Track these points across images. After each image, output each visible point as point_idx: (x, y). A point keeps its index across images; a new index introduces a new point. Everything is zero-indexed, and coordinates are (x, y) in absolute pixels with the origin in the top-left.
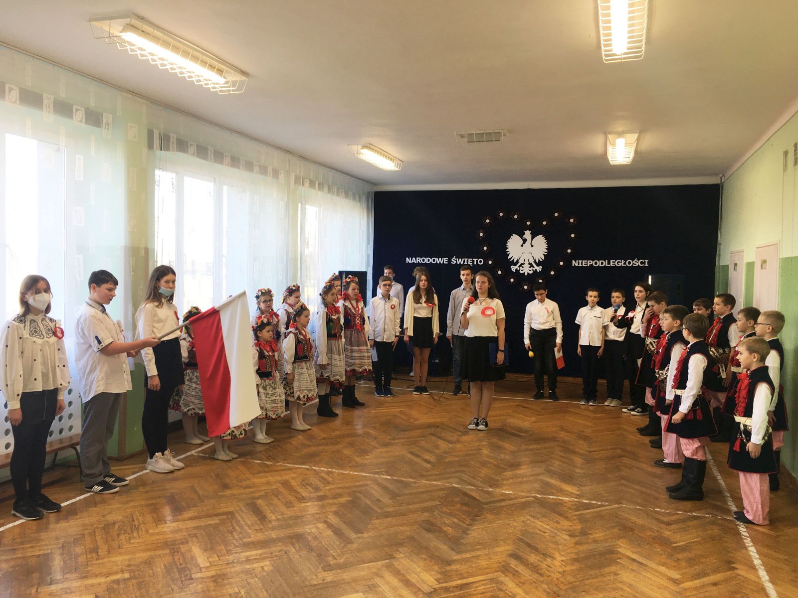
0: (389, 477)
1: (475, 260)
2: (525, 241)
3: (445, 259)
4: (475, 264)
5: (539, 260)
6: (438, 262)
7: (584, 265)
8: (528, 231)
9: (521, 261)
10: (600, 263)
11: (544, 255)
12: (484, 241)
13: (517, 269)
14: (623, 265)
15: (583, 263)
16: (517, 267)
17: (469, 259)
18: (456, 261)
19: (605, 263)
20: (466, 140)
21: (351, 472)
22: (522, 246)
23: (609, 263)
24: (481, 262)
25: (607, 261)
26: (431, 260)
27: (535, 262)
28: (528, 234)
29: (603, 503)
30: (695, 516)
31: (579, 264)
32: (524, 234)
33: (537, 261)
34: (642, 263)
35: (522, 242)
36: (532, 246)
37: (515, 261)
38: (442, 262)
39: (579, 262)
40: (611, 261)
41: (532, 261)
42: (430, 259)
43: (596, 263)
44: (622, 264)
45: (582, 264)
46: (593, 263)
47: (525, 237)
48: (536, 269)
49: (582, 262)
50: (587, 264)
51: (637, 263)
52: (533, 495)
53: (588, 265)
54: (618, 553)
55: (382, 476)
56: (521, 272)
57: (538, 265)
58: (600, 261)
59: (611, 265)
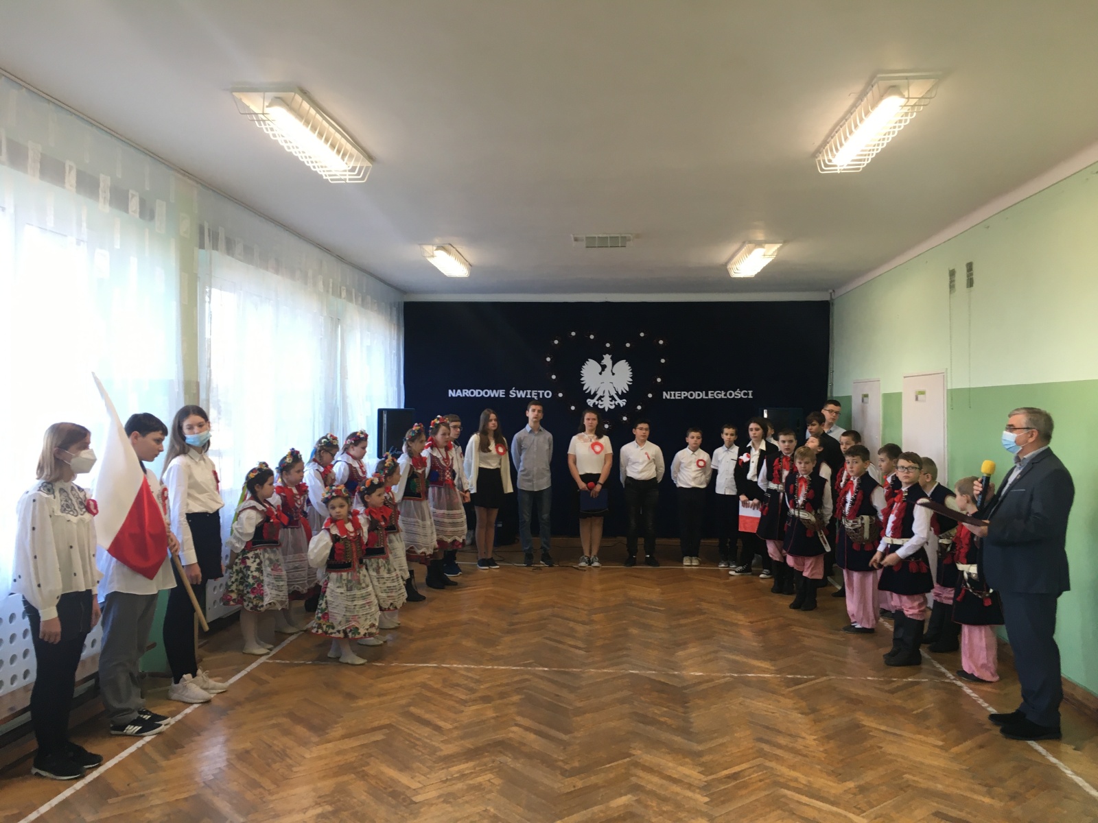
0: (546, 669)
1: (541, 392)
2: (604, 367)
3: (501, 391)
4: (541, 396)
5: (622, 391)
6: (492, 396)
7: (677, 398)
8: (607, 355)
9: (600, 394)
10: (695, 395)
11: (628, 385)
12: (553, 368)
13: (595, 403)
14: (723, 397)
15: (677, 395)
16: (594, 401)
17: (533, 391)
18: (516, 393)
19: (703, 395)
20: (584, 244)
21: (496, 667)
22: (600, 374)
23: (707, 395)
24: (548, 394)
25: (704, 392)
26: (483, 393)
27: (617, 394)
28: (607, 359)
29: (810, 677)
30: (911, 682)
31: (671, 396)
32: (603, 358)
33: (620, 393)
34: (745, 394)
35: (600, 369)
36: (613, 374)
37: (592, 393)
38: (497, 396)
39: (671, 394)
40: (710, 392)
41: (613, 393)
42: (481, 391)
43: (691, 395)
44: (722, 395)
45: (675, 396)
46: (687, 394)
47: (604, 362)
48: (619, 404)
49: (675, 394)
50: (680, 396)
51: (739, 394)
52: (729, 674)
53: (683, 398)
54: (864, 726)
55: (537, 668)
56: (599, 406)
57: (621, 397)
58: (697, 392)
59: (710, 397)
